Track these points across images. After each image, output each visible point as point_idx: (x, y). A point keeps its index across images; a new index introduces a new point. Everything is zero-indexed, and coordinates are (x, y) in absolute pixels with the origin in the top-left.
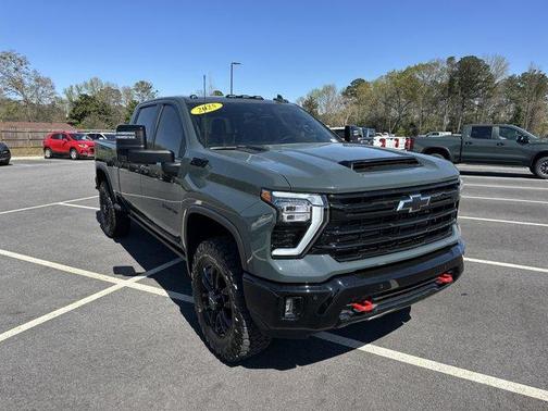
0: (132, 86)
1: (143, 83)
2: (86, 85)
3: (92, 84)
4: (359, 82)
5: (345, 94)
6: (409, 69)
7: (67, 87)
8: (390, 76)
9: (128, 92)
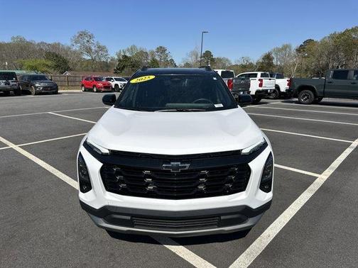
0: (155, 50)
1: (161, 47)
2: (128, 50)
3: (131, 49)
4: (309, 42)
5: (298, 51)
6: (347, 31)
7: (118, 51)
8: (332, 37)
9: (152, 53)
